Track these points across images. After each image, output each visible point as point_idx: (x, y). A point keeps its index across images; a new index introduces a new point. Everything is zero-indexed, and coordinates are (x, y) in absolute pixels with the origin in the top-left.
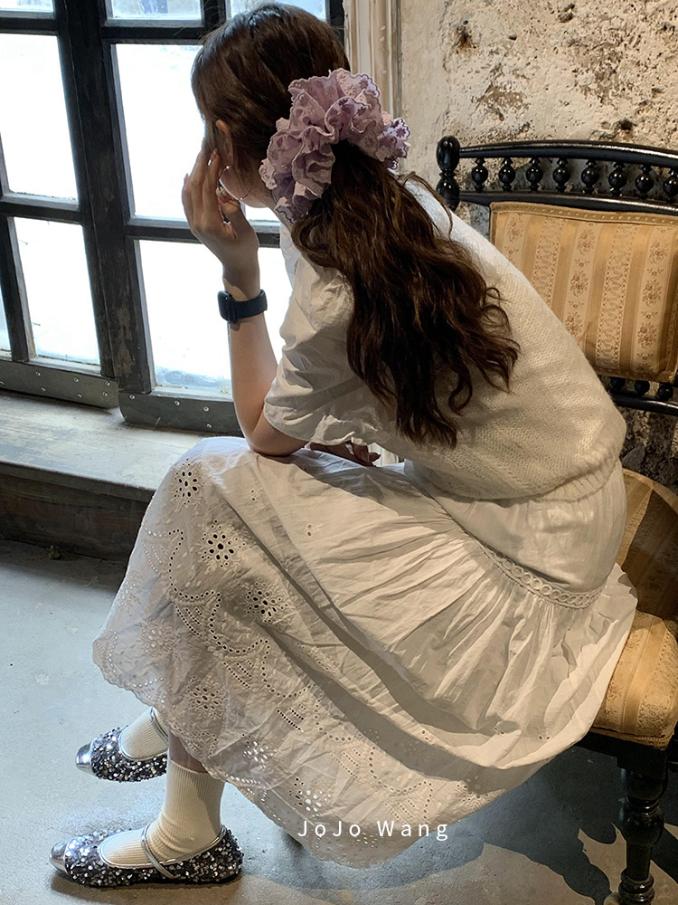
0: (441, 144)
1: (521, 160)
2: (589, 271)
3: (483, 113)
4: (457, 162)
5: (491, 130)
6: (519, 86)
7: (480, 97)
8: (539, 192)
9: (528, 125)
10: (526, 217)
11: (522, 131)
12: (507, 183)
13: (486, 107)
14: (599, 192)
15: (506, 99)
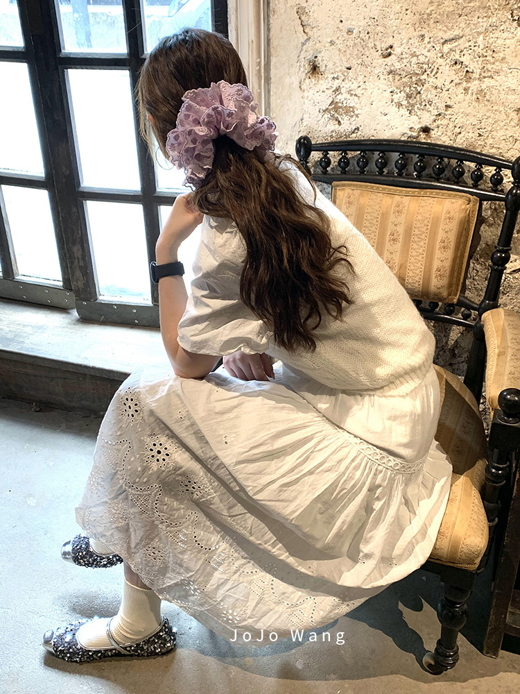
0: (299, 141)
1: (353, 153)
2: (401, 230)
3: (327, 120)
4: (310, 154)
5: (332, 132)
6: (352, 102)
7: (324, 109)
8: (365, 175)
9: (358, 129)
10: (357, 192)
11: (353, 132)
12: (343, 169)
13: (329, 116)
14: (406, 175)
15: (343, 110)
